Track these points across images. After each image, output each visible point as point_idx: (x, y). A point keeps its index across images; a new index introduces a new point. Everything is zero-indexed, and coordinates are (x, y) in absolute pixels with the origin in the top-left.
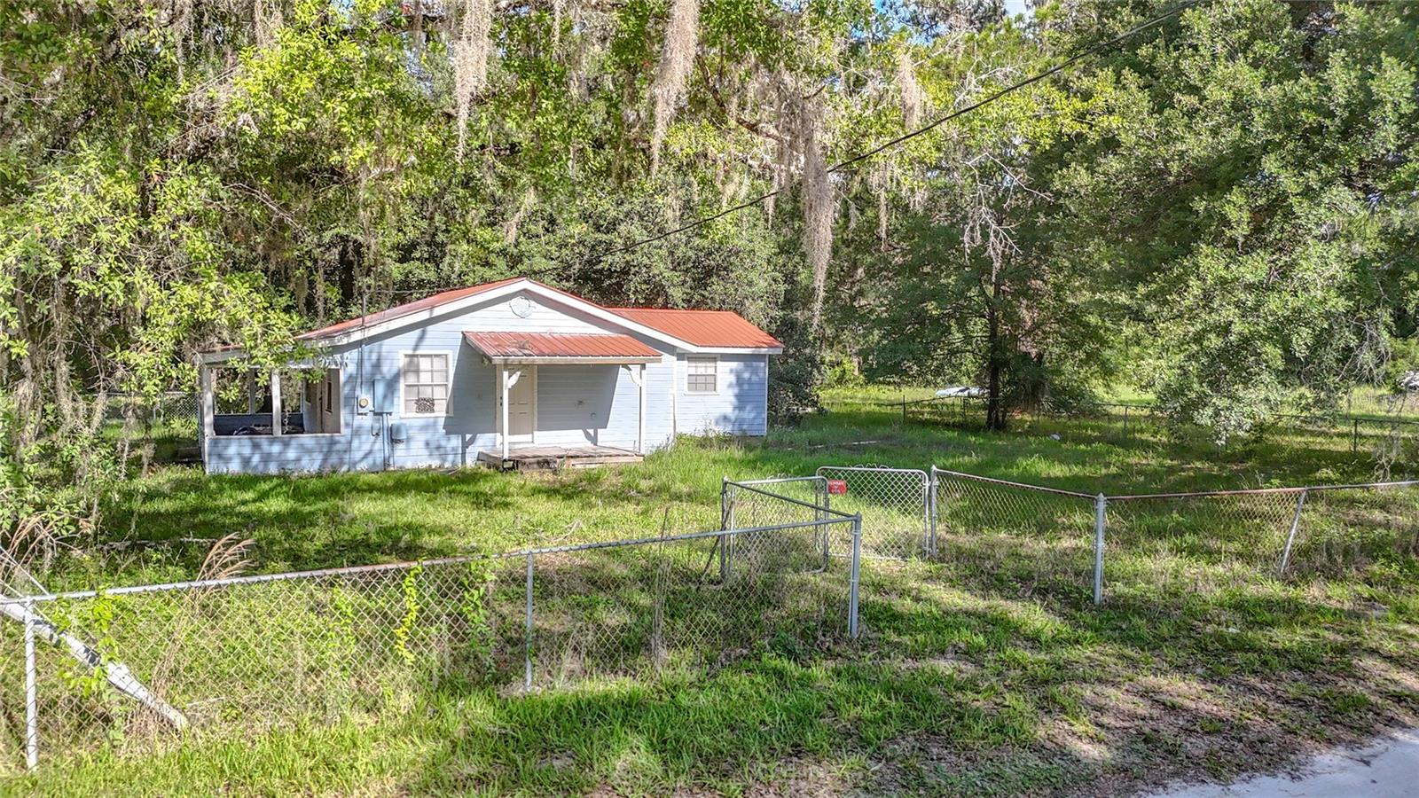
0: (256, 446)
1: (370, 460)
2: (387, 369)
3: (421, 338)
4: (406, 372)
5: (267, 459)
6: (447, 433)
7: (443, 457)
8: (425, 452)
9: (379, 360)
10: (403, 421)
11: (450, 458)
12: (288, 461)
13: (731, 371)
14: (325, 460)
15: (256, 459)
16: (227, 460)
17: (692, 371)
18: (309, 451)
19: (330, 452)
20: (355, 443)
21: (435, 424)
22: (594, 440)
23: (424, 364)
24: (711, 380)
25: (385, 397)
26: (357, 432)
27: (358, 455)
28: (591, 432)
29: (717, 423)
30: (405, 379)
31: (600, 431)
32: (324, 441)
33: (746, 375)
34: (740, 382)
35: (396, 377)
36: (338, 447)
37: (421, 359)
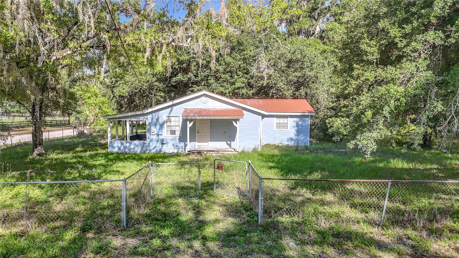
0: (122, 144)
1: (155, 149)
2: (161, 121)
3: (171, 111)
4: (167, 122)
5: (125, 148)
6: (180, 142)
7: (178, 149)
8: (173, 147)
9: (158, 118)
10: (166, 137)
11: (181, 150)
12: (131, 149)
13: (294, 121)
14: (142, 149)
15: (122, 148)
16: (114, 148)
17: (278, 122)
18: (137, 146)
19: (143, 146)
20: (151, 144)
21: (176, 139)
22: (230, 145)
23: (173, 119)
24: (285, 125)
25: (159, 129)
26: (151, 140)
27: (152, 148)
28: (229, 142)
29: (288, 140)
30: (167, 124)
31: (232, 142)
32: (142, 143)
33: (300, 123)
34: (298, 125)
35: (164, 123)
36: (146, 145)
37: (172, 118)
